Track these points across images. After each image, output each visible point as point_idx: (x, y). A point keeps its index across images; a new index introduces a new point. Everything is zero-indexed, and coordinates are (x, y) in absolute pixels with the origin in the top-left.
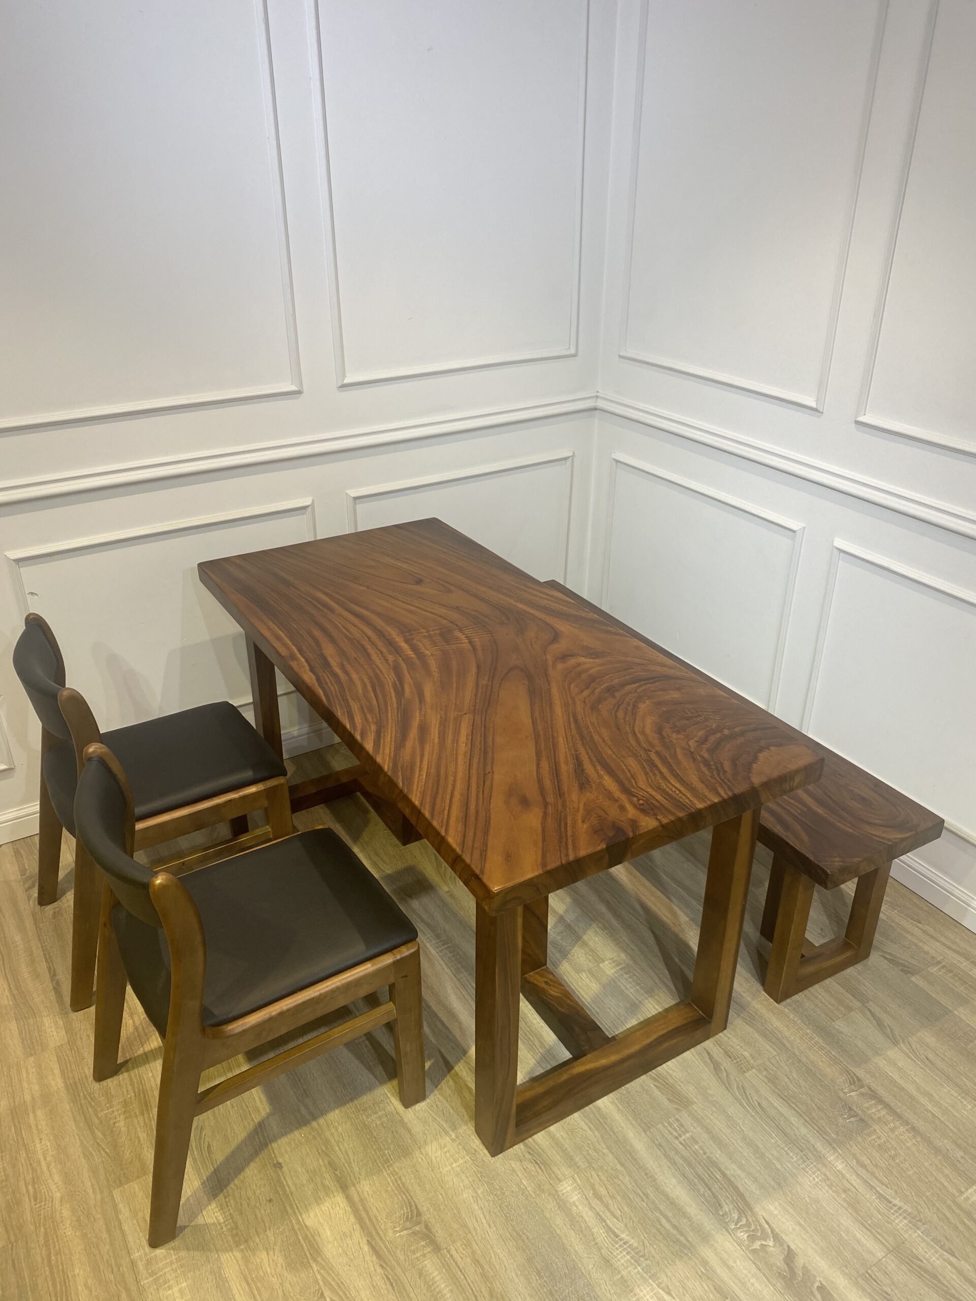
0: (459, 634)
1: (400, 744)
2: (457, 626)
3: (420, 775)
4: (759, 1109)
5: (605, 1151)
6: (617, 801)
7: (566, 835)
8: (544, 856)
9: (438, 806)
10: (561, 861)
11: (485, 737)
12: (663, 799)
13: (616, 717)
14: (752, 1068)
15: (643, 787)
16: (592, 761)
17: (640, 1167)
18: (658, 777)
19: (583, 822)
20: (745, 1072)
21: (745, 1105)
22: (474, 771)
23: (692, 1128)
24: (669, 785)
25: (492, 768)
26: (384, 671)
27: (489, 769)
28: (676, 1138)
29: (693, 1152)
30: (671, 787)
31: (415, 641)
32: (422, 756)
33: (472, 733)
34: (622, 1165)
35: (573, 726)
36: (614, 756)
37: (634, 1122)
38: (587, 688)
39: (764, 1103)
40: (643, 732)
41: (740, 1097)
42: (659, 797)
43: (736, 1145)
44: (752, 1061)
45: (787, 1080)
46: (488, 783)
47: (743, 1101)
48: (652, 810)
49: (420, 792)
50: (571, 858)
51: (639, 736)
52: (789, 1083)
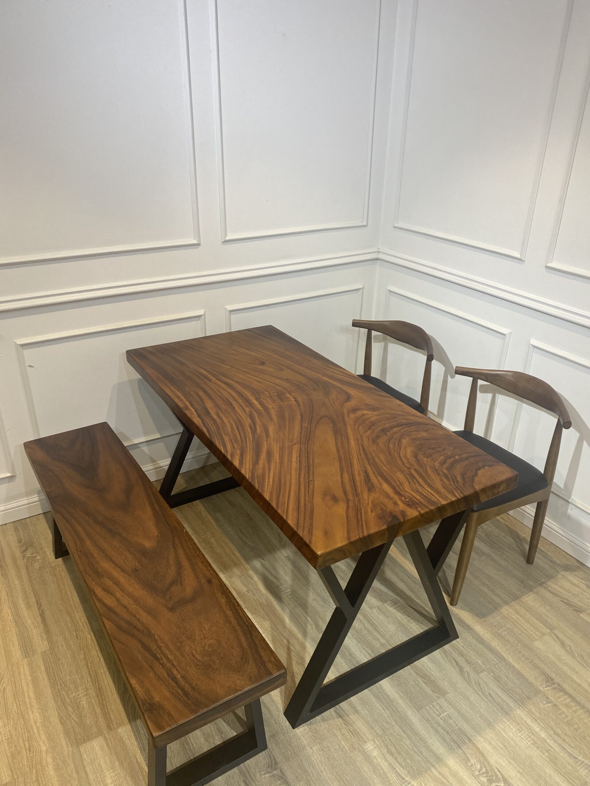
0: (288, 395)
1: (256, 462)
2: (287, 390)
3: (268, 482)
4: (489, 698)
5: (393, 723)
6: (392, 499)
7: (362, 520)
8: (348, 532)
9: (280, 501)
10: (359, 536)
11: (308, 459)
12: (421, 498)
13: (389, 447)
14: (484, 671)
15: (408, 490)
16: (375, 474)
17: (416, 734)
18: (417, 485)
19: (372, 511)
20: (479, 673)
21: (481, 694)
22: (302, 480)
23: (448, 709)
24: (424, 489)
25: (313, 477)
26: (243, 417)
27: (311, 478)
28: (438, 715)
29: (450, 725)
30: (425, 491)
31: (262, 400)
32: (269, 470)
33: (300, 456)
34: (405, 732)
35: (362, 452)
36: (388, 472)
37: (411, 705)
38: (370, 429)
39: (492, 693)
40: (405, 457)
41: (477, 689)
42: (418, 497)
43: (476, 720)
44: (483, 666)
45: (506, 679)
46: (311, 487)
47: (479, 692)
48: (414, 505)
49: (269, 492)
50: (366, 534)
51: (403, 458)
52: (508, 681)
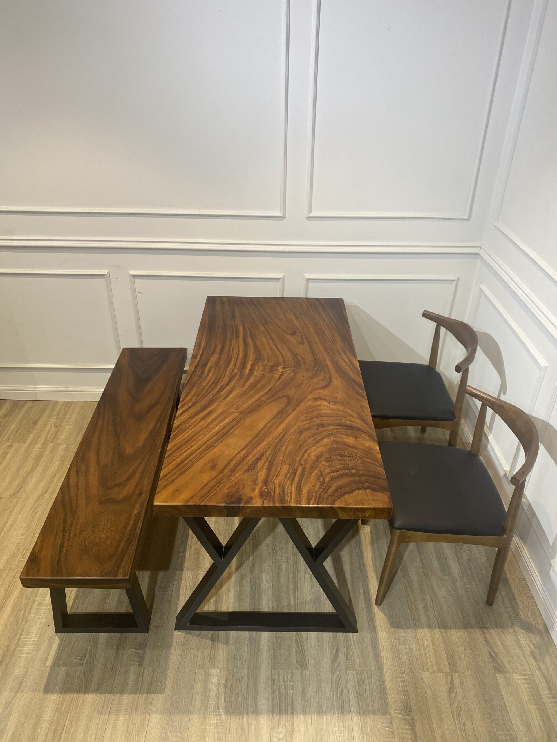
0: (281, 369)
1: (192, 417)
2: (285, 363)
6: (255, 484)
7: (213, 492)
8: (191, 498)
10: (196, 503)
14: (354, 670)
15: (276, 483)
19: (228, 488)
20: (348, 670)
22: (208, 443)
23: (297, 681)
26: (226, 377)
27: (216, 444)
28: (285, 681)
29: (287, 693)
30: (290, 488)
31: (256, 366)
32: (194, 427)
33: (229, 423)
34: (248, 677)
35: (279, 438)
36: (280, 462)
37: (270, 661)
38: (310, 420)
39: (345, 691)
40: (309, 454)
41: (335, 681)
42: (277, 491)
44: (357, 666)
45: (368, 686)
46: (208, 451)
47: (334, 684)
48: (267, 496)
49: (177, 442)
50: (203, 504)
51: (306, 455)
52: (368, 689)
